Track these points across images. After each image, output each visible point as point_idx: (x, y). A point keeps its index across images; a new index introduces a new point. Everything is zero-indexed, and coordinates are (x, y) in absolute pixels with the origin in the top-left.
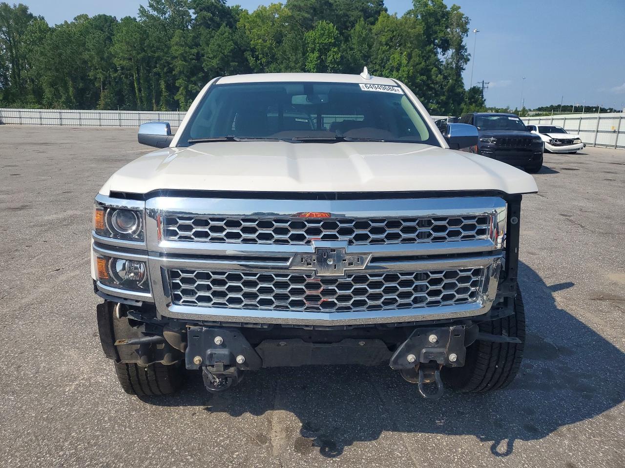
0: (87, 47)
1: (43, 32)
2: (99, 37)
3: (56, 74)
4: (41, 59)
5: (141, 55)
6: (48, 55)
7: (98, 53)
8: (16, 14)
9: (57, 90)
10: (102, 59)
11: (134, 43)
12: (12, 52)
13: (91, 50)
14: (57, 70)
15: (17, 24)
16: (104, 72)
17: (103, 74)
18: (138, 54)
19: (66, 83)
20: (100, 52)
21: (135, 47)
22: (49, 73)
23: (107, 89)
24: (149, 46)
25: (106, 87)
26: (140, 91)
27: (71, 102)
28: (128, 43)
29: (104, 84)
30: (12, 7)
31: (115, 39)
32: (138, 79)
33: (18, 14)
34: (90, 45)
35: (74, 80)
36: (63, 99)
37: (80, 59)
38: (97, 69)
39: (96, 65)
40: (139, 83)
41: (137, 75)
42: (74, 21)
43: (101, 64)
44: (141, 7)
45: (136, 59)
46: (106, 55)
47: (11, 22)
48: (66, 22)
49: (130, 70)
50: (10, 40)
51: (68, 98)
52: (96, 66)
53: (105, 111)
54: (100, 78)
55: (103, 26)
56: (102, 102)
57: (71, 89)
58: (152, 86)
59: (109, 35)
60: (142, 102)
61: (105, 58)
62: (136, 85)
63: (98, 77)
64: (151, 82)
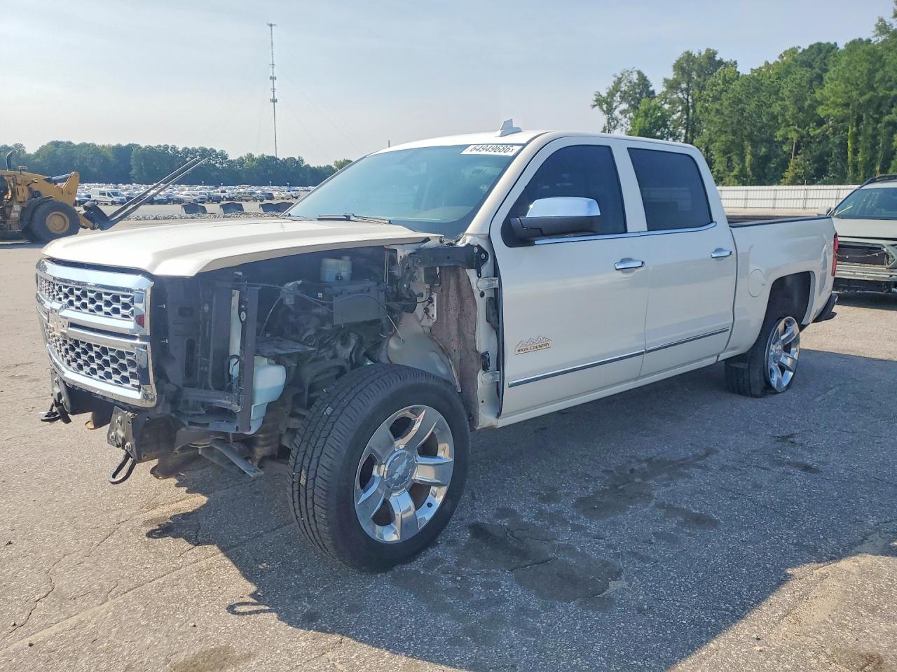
0: (781, 95)
1: (728, 82)
2: (800, 79)
3: (731, 137)
4: (715, 119)
5: (867, 97)
6: (725, 113)
7: (796, 101)
8: (700, 65)
9: (730, 160)
10: (801, 109)
11: (857, 79)
12: (688, 114)
13: (786, 99)
14: (734, 133)
15: (699, 77)
16: (800, 129)
17: (797, 132)
18: (862, 94)
19: (743, 149)
20: (799, 100)
21: (858, 85)
22: (723, 138)
23: (801, 154)
24: (882, 80)
25: (799, 152)
26: (855, 152)
27: (745, 176)
28: (847, 80)
29: (798, 147)
30: (697, 55)
31: (826, 76)
32: (856, 136)
33: (703, 64)
34: (785, 92)
35: (755, 144)
36: (735, 172)
37: (768, 113)
38: (789, 126)
39: (790, 120)
40: (856, 141)
41: (854, 129)
42: (778, 60)
43: (796, 117)
44: (881, 20)
45: (857, 103)
46: (807, 103)
47: (694, 75)
48: (767, 63)
49: (842, 121)
50: (687, 100)
51: (742, 171)
52: (789, 122)
53: (794, 187)
54: (792, 139)
55: (813, 60)
56: (789, 174)
57: (748, 158)
58: (879, 144)
59: (819, 72)
60: (856, 170)
61: (806, 108)
62: (849, 145)
63: (789, 137)
64: (878, 138)
